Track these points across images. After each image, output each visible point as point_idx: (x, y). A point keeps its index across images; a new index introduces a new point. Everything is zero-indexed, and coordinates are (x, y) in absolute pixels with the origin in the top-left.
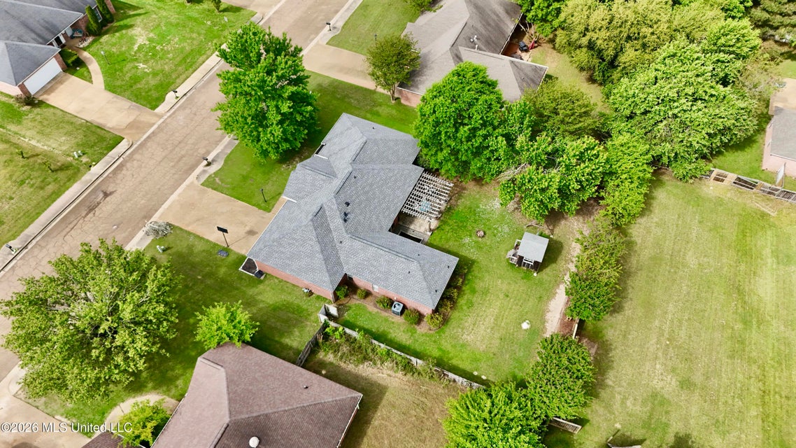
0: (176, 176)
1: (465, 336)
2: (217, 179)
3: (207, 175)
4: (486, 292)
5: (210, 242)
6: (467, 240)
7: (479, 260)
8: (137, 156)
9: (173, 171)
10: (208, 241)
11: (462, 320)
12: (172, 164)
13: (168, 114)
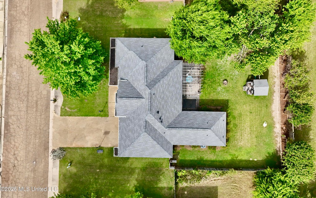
0: (43, 116)
1: (239, 143)
2: (66, 108)
3: (60, 109)
4: (240, 115)
5: (89, 148)
6: (219, 89)
7: (230, 99)
8: (10, 113)
9: (39, 114)
10: (88, 148)
11: (235, 136)
12: (34, 109)
13: (5, 74)
